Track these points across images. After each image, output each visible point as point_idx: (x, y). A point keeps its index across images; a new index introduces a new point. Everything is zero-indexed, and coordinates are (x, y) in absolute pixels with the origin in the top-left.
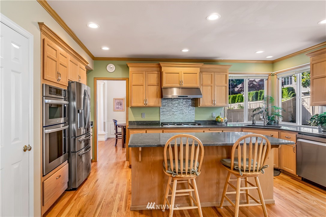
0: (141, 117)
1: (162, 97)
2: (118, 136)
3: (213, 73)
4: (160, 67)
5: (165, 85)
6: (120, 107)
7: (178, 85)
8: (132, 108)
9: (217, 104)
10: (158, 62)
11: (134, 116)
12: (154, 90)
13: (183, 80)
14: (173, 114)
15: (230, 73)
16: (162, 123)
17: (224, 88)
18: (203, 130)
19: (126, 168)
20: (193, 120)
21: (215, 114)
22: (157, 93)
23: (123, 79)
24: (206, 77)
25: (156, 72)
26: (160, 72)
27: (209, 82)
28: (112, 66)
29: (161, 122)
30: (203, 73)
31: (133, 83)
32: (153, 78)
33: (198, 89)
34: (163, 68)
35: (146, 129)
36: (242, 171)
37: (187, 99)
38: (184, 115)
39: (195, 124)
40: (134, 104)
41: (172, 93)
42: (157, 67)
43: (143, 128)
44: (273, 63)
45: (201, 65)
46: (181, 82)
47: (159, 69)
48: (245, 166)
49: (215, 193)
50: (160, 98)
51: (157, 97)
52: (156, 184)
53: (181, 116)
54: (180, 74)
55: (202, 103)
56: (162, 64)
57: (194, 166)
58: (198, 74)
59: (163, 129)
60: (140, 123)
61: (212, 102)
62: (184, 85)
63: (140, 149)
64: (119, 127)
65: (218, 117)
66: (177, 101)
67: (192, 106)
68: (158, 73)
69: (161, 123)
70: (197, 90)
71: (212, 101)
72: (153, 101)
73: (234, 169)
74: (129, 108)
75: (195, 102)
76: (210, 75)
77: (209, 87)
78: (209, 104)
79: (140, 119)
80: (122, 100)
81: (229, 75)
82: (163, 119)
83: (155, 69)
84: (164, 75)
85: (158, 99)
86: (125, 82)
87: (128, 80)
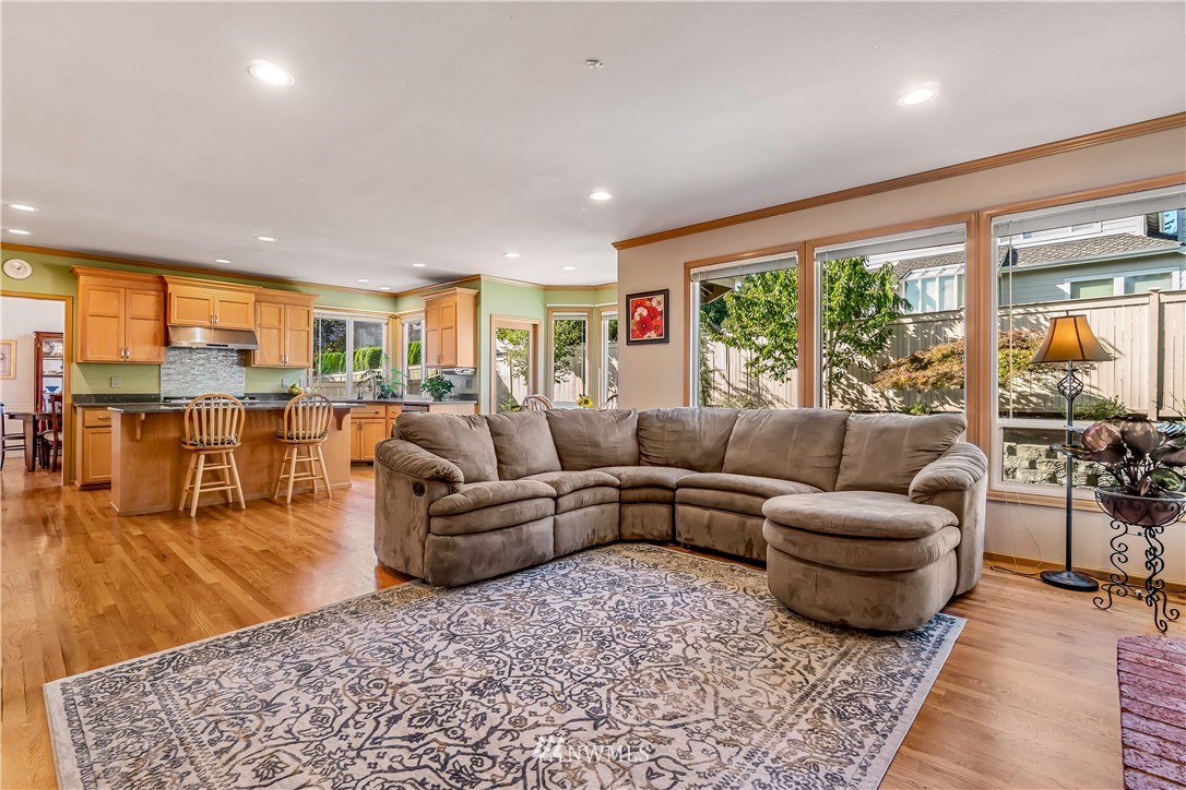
0: (107, 386)
1: (167, 342)
3: (282, 306)
4: (165, 284)
5: (174, 319)
7: (208, 324)
8: (85, 364)
9: (290, 361)
10: (159, 271)
11: (88, 383)
12: (149, 327)
13: (217, 313)
14: (194, 380)
15: (315, 308)
16: (165, 398)
17: (304, 335)
20: (241, 392)
21: (287, 382)
22: (155, 334)
23: (56, 298)
24: (268, 313)
25: (154, 293)
26: (162, 294)
27: (276, 322)
28: (20, 265)
29: (162, 396)
30: (263, 304)
31: (91, 311)
32: (147, 303)
33: (250, 332)
34: (170, 286)
36: (298, 438)
37: (228, 350)
38: (221, 381)
40: (90, 357)
41: (193, 336)
42: (156, 283)
44: (395, 297)
45: (257, 288)
46: (212, 318)
47: (159, 286)
48: (301, 433)
49: (266, 480)
50: (161, 345)
51: (154, 344)
52: (168, 474)
53: (214, 383)
54: (211, 301)
55: (258, 360)
56: (168, 278)
57: (230, 433)
58: (251, 305)
60: (106, 398)
61: (280, 359)
62: (219, 323)
63: (143, 417)
65: (293, 387)
66: (204, 353)
67: (239, 364)
68: (158, 296)
69: (162, 399)
70: (249, 335)
71: (280, 357)
72: (142, 351)
73: (289, 438)
74: (75, 363)
75: (245, 357)
76: (277, 309)
77: (275, 331)
78: (273, 362)
80: (7, 347)
81: (315, 311)
82: (171, 389)
83: (152, 286)
84: (174, 303)
85: (157, 348)
86: (62, 304)
87: (72, 303)
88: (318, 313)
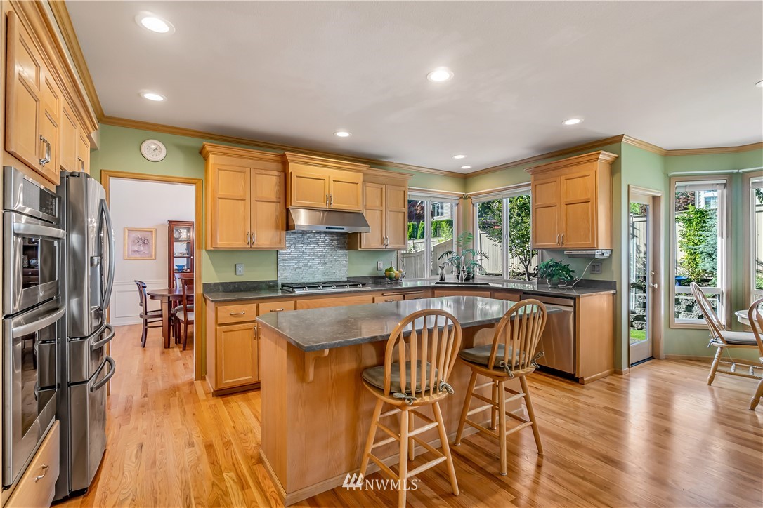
0: (233, 274)
1: (288, 226)
2: (149, 320)
3: (383, 186)
4: (284, 163)
5: (294, 198)
6: (142, 248)
7: (323, 205)
8: (215, 251)
9: (390, 245)
10: (282, 152)
11: (216, 271)
12: (269, 211)
13: (332, 194)
14: (305, 265)
16: (283, 286)
17: (401, 215)
18: (370, 297)
19: (204, 398)
20: (344, 276)
21: (383, 266)
22: (277, 218)
23: (187, 182)
24: (373, 191)
25: (276, 173)
26: (282, 174)
27: (378, 203)
28: (154, 147)
29: (280, 283)
30: (368, 184)
31: (221, 193)
32: (268, 183)
33: (358, 214)
34: (291, 165)
35: (257, 301)
36: (510, 368)
37: (334, 233)
38: (328, 265)
39: (355, 285)
40: (221, 243)
42: (278, 162)
43: (251, 299)
44: (466, 179)
45: (365, 167)
46: (328, 199)
47: (280, 166)
48: (515, 359)
50: (282, 230)
51: (277, 228)
53: (322, 268)
54: (327, 180)
55: (365, 243)
56: (290, 156)
58: (360, 185)
59: (295, 299)
60: (231, 287)
61: (382, 242)
62: (335, 205)
64: (152, 297)
65: (390, 270)
66: (314, 237)
67: (341, 248)
68: (279, 176)
69: (280, 286)
70: (357, 217)
71: (382, 239)
72: (265, 238)
73: (496, 368)
74: (204, 251)
75: (349, 241)
76: (379, 190)
77: (378, 213)
78: (376, 245)
79: (230, 277)
80: (150, 234)
81: (409, 193)
82: (286, 275)
83: (274, 165)
84: (295, 182)
85: (279, 232)
86: (193, 188)
87: (201, 184)
88: (411, 195)
